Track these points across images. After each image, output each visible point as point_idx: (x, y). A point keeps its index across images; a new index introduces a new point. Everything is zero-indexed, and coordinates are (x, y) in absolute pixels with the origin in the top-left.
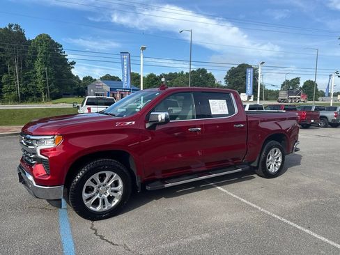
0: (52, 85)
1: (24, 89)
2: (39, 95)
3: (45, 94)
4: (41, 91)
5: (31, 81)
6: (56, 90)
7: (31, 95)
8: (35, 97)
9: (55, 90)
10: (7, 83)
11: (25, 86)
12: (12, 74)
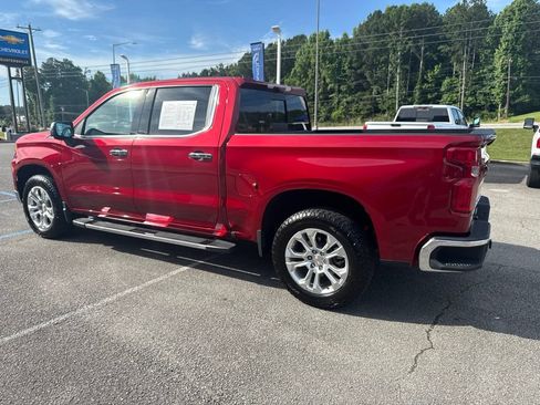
0: (520, 88)
1: (470, 99)
2: (493, 108)
3: (503, 106)
4: (497, 100)
5: (484, 86)
6: (525, 98)
7: (480, 108)
8: (485, 112)
9: (522, 98)
10: (448, 90)
11: (473, 94)
12: (457, 76)
